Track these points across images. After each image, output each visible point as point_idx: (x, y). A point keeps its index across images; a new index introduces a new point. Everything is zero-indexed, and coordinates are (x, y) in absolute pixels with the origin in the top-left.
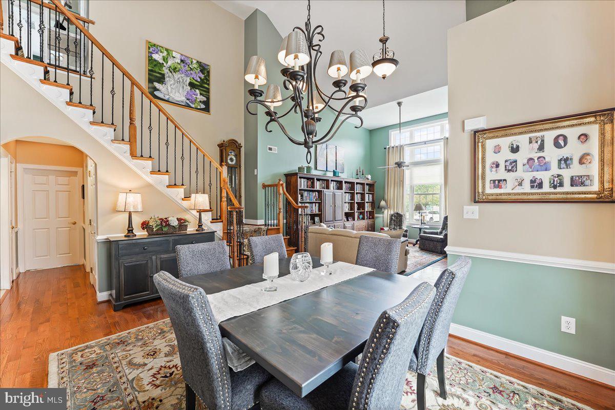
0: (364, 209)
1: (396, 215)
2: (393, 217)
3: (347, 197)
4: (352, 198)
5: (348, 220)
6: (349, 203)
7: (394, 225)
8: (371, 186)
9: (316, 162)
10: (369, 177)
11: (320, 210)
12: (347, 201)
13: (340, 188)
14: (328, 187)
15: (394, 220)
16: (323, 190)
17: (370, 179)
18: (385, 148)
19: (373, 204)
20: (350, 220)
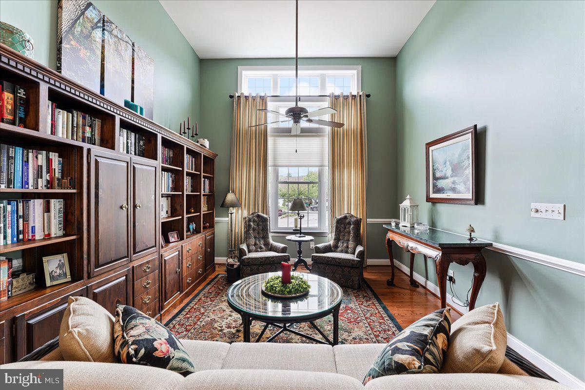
0: (198, 210)
1: (256, 218)
2: (252, 223)
3: (165, 182)
4: (177, 185)
5: (167, 241)
6: (167, 196)
7: (255, 238)
8: (209, 162)
9: (59, 50)
10: (207, 143)
11: (71, 222)
12: (165, 191)
13: (148, 151)
14: (108, 142)
15: (254, 230)
16: (86, 146)
17: (207, 146)
18: (231, 97)
19: (211, 197)
20: (172, 239)
